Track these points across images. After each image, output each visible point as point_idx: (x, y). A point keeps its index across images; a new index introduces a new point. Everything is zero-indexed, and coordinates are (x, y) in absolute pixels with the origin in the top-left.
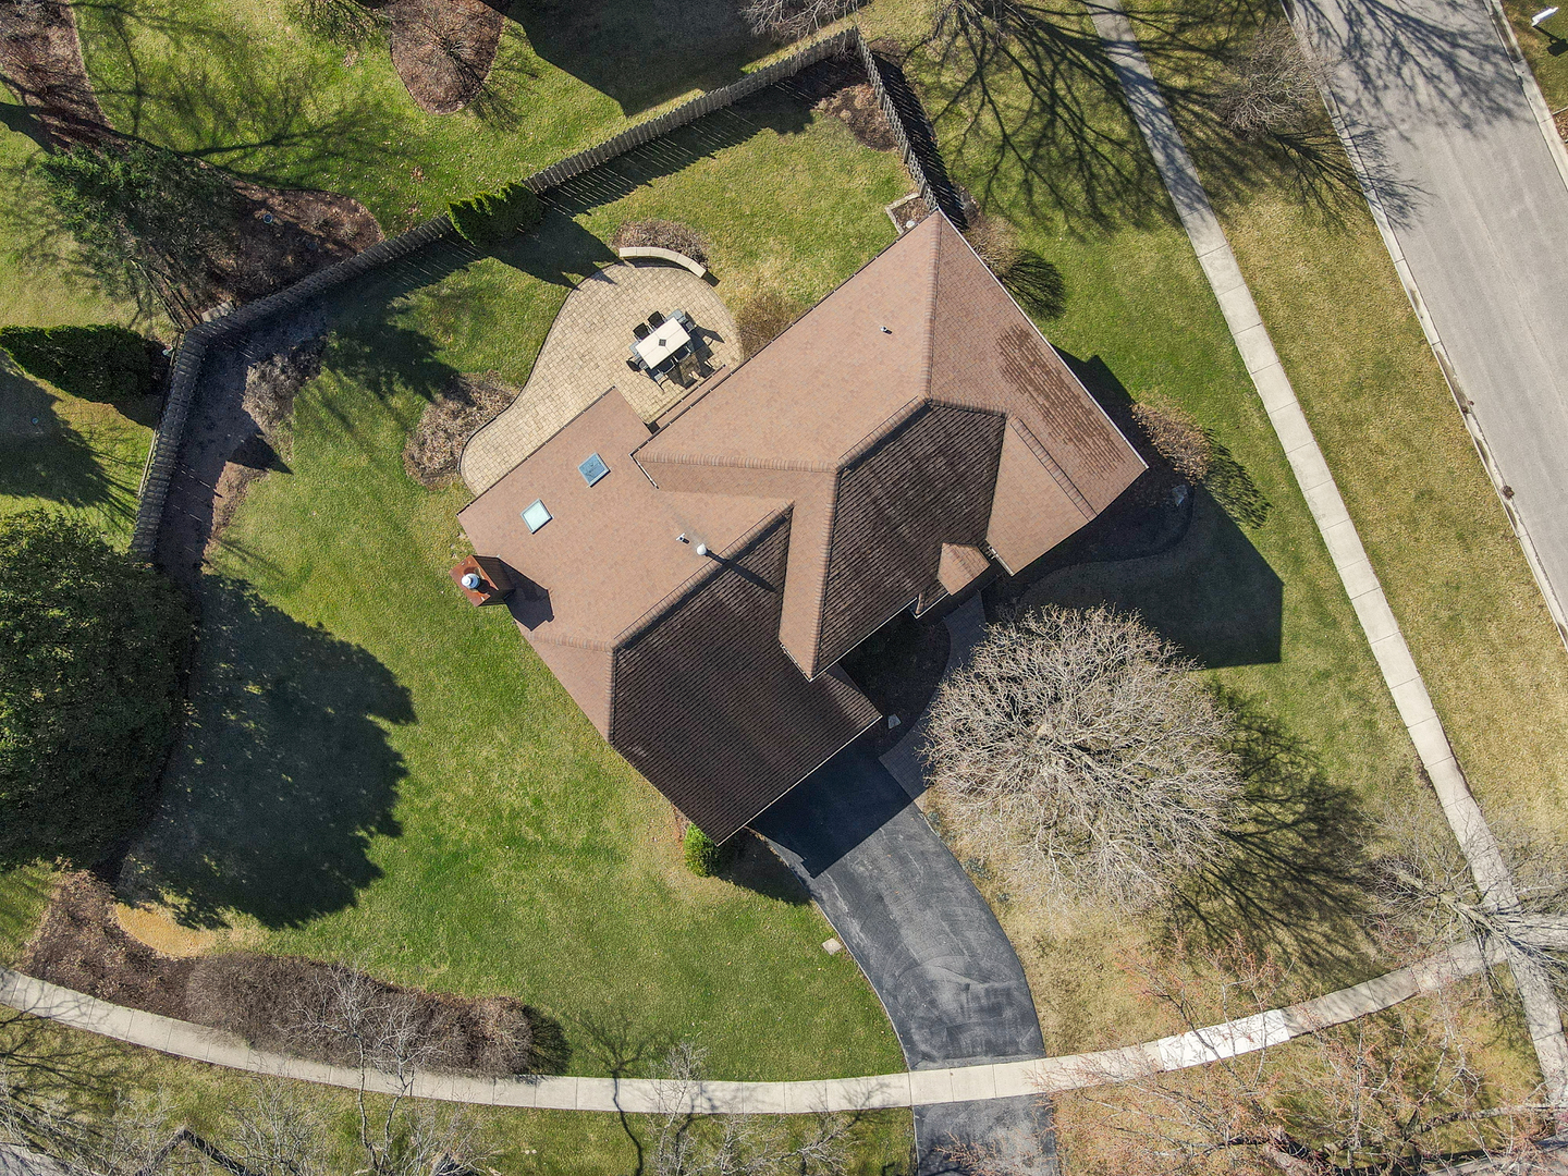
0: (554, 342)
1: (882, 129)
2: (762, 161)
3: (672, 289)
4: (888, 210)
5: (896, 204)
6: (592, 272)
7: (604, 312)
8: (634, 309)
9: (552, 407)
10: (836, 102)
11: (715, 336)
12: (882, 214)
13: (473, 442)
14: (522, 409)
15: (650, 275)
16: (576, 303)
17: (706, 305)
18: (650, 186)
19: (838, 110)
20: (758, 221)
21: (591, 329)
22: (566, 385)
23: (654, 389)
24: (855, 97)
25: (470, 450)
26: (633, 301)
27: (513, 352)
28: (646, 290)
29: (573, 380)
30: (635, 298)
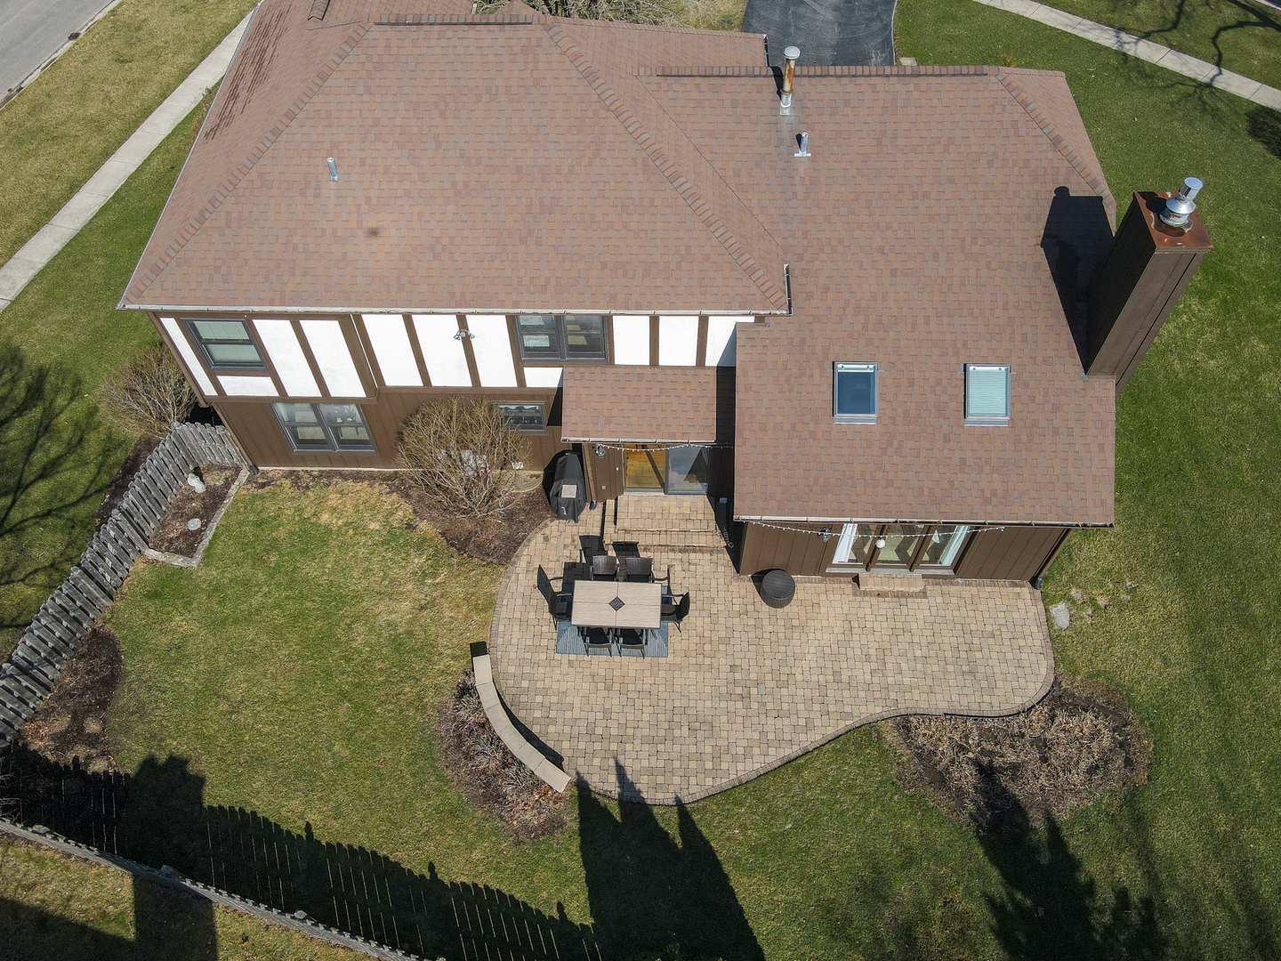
0: (772, 751)
1: (81, 665)
2: (257, 760)
3: (540, 685)
4: (194, 563)
5: (179, 561)
6: (633, 804)
7: (662, 733)
8: (615, 701)
9: (844, 665)
10: (80, 751)
11: (543, 582)
12: (207, 565)
13: (1006, 708)
14: (893, 696)
15: (552, 729)
16: (692, 781)
17: (516, 628)
18: (431, 867)
19: (93, 740)
20: (344, 681)
21: (702, 725)
22: (799, 677)
23: (678, 580)
24: (54, 737)
25: (1018, 701)
26: (607, 713)
27: (849, 788)
28: (576, 713)
29: (784, 678)
30: (600, 716)
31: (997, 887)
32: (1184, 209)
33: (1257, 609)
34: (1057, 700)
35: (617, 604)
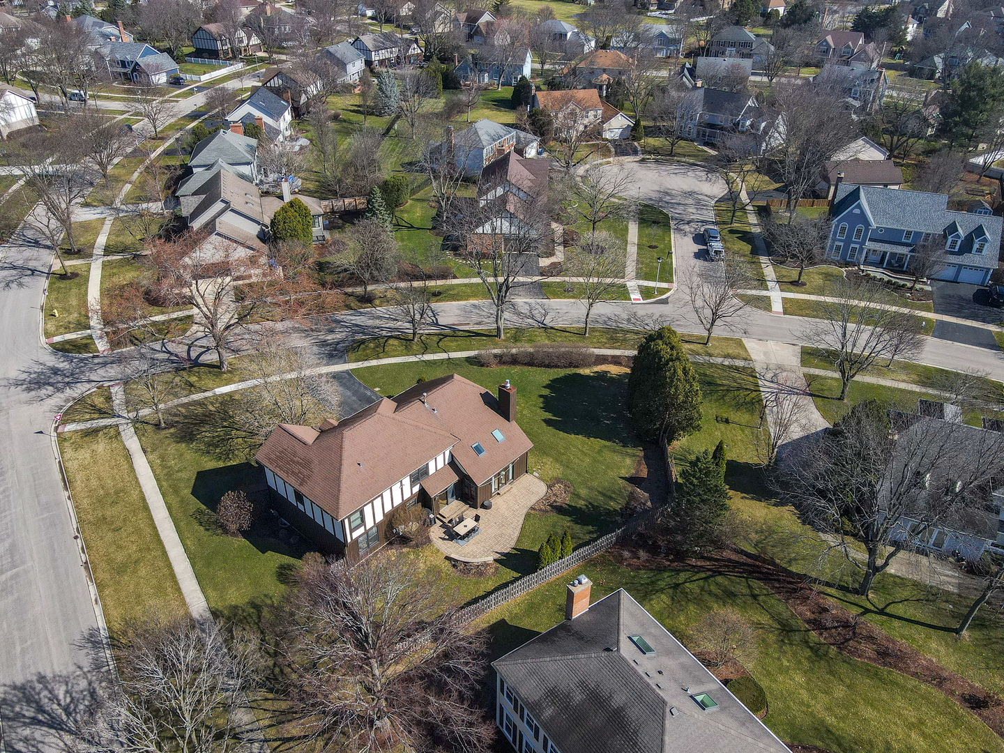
6: (505, 555)
7: (496, 541)
9: (512, 508)
14: (525, 506)
16: (510, 543)
22: (508, 515)
25: (545, 492)
27: (535, 524)
29: (505, 517)
31: (569, 519)
32: (509, 385)
33: (562, 451)
34: (549, 487)
35: (465, 526)
